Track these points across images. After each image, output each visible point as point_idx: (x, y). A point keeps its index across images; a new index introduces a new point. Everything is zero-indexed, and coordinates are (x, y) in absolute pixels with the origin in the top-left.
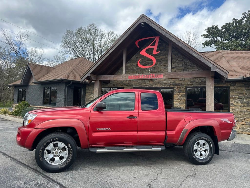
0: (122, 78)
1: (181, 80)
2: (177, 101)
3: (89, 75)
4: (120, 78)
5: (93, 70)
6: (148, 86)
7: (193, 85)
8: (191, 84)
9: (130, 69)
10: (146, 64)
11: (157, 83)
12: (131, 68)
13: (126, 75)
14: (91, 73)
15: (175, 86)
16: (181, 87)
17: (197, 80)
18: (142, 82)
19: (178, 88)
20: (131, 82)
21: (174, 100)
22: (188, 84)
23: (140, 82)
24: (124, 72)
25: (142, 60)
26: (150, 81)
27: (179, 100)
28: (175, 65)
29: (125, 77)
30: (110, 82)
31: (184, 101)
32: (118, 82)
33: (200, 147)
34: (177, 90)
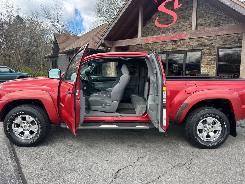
0: (137, 42)
1: (211, 40)
2: (205, 66)
3: (103, 42)
4: (136, 42)
5: (107, 35)
6: (170, 50)
7: (227, 45)
8: (224, 43)
9: (150, 30)
10: (168, 23)
11: (181, 45)
12: (152, 29)
13: (142, 38)
14: (104, 39)
15: (204, 47)
16: (211, 48)
17: (233, 38)
18: (164, 45)
19: (208, 50)
20: (152, 46)
21: (202, 65)
22: (221, 44)
23: (161, 46)
24: (140, 34)
25: (165, 18)
26: (173, 44)
27: (209, 65)
28: (205, 21)
29: (141, 41)
30: (129, 49)
31: (215, 67)
32: (137, 47)
33: (207, 126)
34: (205, 53)
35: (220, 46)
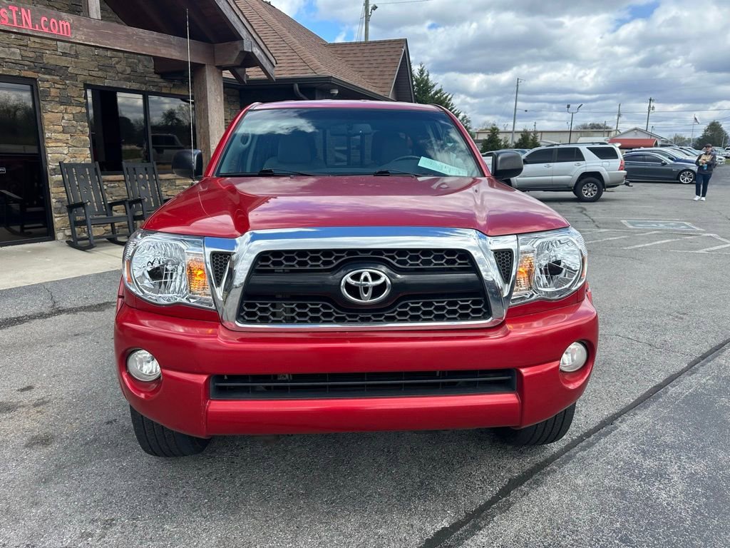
1: (64, 54)
2: (60, 136)
7: (106, 78)
8: (100, 74)
15: (44, 74)
16: (67, 82)
17: (117, 63)
19: (57, 86)
21: (47, 135)
22: (93, 73)
27: (68, 136)
31: (86, 140)
34: (52, 94)
35: (90, 78)
